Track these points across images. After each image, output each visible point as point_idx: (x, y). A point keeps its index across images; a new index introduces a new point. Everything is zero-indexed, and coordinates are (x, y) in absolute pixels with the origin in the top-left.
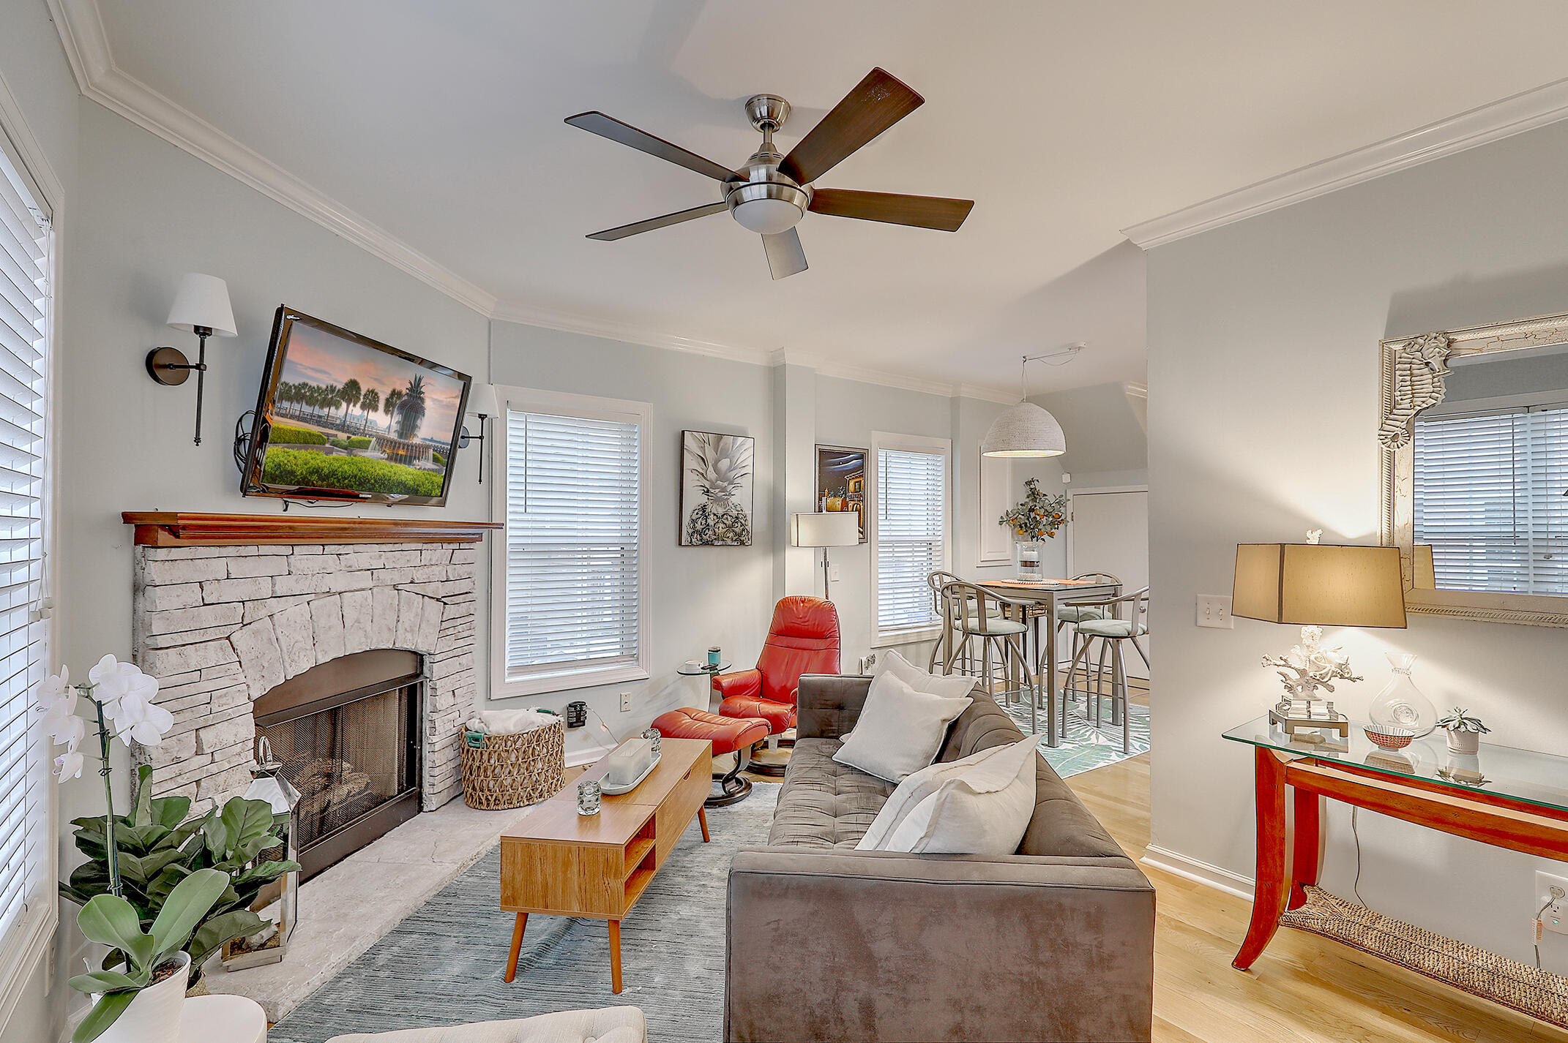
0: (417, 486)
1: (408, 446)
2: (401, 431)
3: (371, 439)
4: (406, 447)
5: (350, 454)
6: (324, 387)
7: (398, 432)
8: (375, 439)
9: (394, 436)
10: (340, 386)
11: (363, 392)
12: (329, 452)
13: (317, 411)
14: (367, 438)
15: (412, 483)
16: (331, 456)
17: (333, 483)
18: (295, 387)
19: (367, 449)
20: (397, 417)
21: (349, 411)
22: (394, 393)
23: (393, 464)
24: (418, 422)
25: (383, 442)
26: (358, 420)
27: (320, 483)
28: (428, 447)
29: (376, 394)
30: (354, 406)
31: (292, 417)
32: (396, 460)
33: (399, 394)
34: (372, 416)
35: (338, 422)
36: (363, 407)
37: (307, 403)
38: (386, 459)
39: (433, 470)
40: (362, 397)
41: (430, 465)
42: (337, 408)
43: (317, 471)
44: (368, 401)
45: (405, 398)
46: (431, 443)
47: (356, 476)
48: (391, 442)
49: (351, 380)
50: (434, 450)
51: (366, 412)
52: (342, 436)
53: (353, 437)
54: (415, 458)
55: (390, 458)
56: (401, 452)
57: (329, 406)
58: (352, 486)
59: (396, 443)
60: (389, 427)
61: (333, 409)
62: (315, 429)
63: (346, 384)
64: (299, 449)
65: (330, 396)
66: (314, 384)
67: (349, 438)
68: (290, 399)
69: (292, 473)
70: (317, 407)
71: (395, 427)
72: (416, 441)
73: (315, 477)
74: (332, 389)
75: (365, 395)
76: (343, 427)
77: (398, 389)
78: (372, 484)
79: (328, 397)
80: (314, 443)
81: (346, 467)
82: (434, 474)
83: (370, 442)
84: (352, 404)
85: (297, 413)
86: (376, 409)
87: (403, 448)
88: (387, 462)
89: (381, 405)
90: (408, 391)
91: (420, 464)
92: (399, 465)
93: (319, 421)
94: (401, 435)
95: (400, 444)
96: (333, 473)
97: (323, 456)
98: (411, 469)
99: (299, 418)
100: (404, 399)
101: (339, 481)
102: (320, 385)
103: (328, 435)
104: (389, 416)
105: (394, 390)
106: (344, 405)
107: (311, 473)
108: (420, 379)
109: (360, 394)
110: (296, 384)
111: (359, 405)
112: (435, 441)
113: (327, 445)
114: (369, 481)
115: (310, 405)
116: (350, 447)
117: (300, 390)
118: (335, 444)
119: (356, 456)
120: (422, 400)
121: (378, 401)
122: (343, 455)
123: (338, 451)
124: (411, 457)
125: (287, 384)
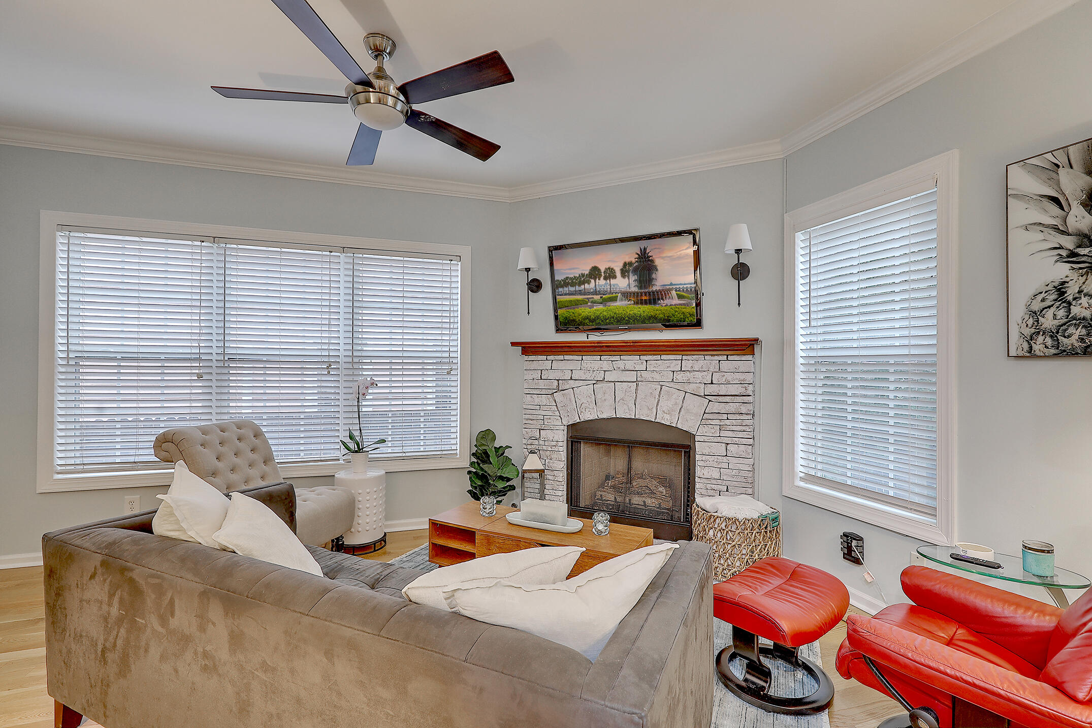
0: (668, 317)
1: (649, 293)
2: (639, 285)
3: (617, 295)
4: (648, 294)
5: (605, 306)
6: (578, 276)
7: (638, 286)
8: (620, 294)
9: (634, 289)
10: (587, 272)
11: (603, 271)
12: (591, 307)
13: (577, 288)
14: (614, 295)
15: (661, 316)
16: (593, 309)
17: (599, 323)
18: (563, 281)
19: (616, 300)
20: (633, 278)
21: (597, 283)
22: (625, 264)
23: (640, 306)
24: (654, 276)
25: (626, 295)
26: (604, 286)
27: (591, 323)
28: (670, 290)
29: (612, 269)
30: (599, 280)
31: (566, 294)
32: (642, 303)
33: (630, 264)
34: (613, 281)
35: (592, 291)
36: (605, 278)
37: (571, 286)
38: (633, 304)
39: (681, 304)
40: (603, 274)
41: (676, 301)
42: (589, 284)
43: (587, 318)
44: (608, 275)
45: (637, 264)
46: (671, 287)
47: (613, 318)
48: (634, 294)
49: (593, 267)
50: (676, 291)
51: (608, 281)
52: (597, 298)
53: (604, 296)
54: (659, 299)
55: (636, 303)
56: (644, 298)
57: (584, 284)
58: (612, 323)
59: (638, 293)
60: (629, 285)
61: (586, 285)
62: (580, 297)
63: (590, 270)
64: (574, 308)
65: (583, 279)
66: (572, 276)
67: (601, 297)
68: (562, 287)
69: (574, 320)
70: (577, 287)
71: (633, 284)
72: (654, 288)
73: (587, 321)
74: (583, 275)
75: (605, 272)
76: (596, 293)
77: (628, 260)
78: (627, 320)
79: (582, 280)
80: (581, 304)
81: (605, 313)
82: (683, 307)
83: (617, 296)
84: (597, 279)
85: (568, 292)
86: (615, 277)
87: (645, 295)
88: (635, 306)
89: (618, 274)
90: (637, 260)
91: (664, 302)
92: (646, 306)
93: (580, 293)
94: (640, 288)
95: (641, 293)
96: (598, 317)
97: (588, 310)
98: (657, 307)
99: (569, 294)
100: (635, 265)
101: (602, 321)
102: (576, 275)
103: (588, 299)
104: (627, 278)
105: (625, 263)
106: (593, 281)
107: (585, 319)
108: (645, 249)
109: (601, 272)
110: (563, 279)
111: (602, 278)
112: (675, 285)
113: (589, 304)
114: (624, 319)
115: (573, 287)
116: (604, 302)
117: (565, 281)
118: (594, 302)
119: (609, 306)
120: (652, 261)
121: (615, 272)
122: (601, 307)
123: (597, 306)
124: (654, 300)
125: (558, 281)
